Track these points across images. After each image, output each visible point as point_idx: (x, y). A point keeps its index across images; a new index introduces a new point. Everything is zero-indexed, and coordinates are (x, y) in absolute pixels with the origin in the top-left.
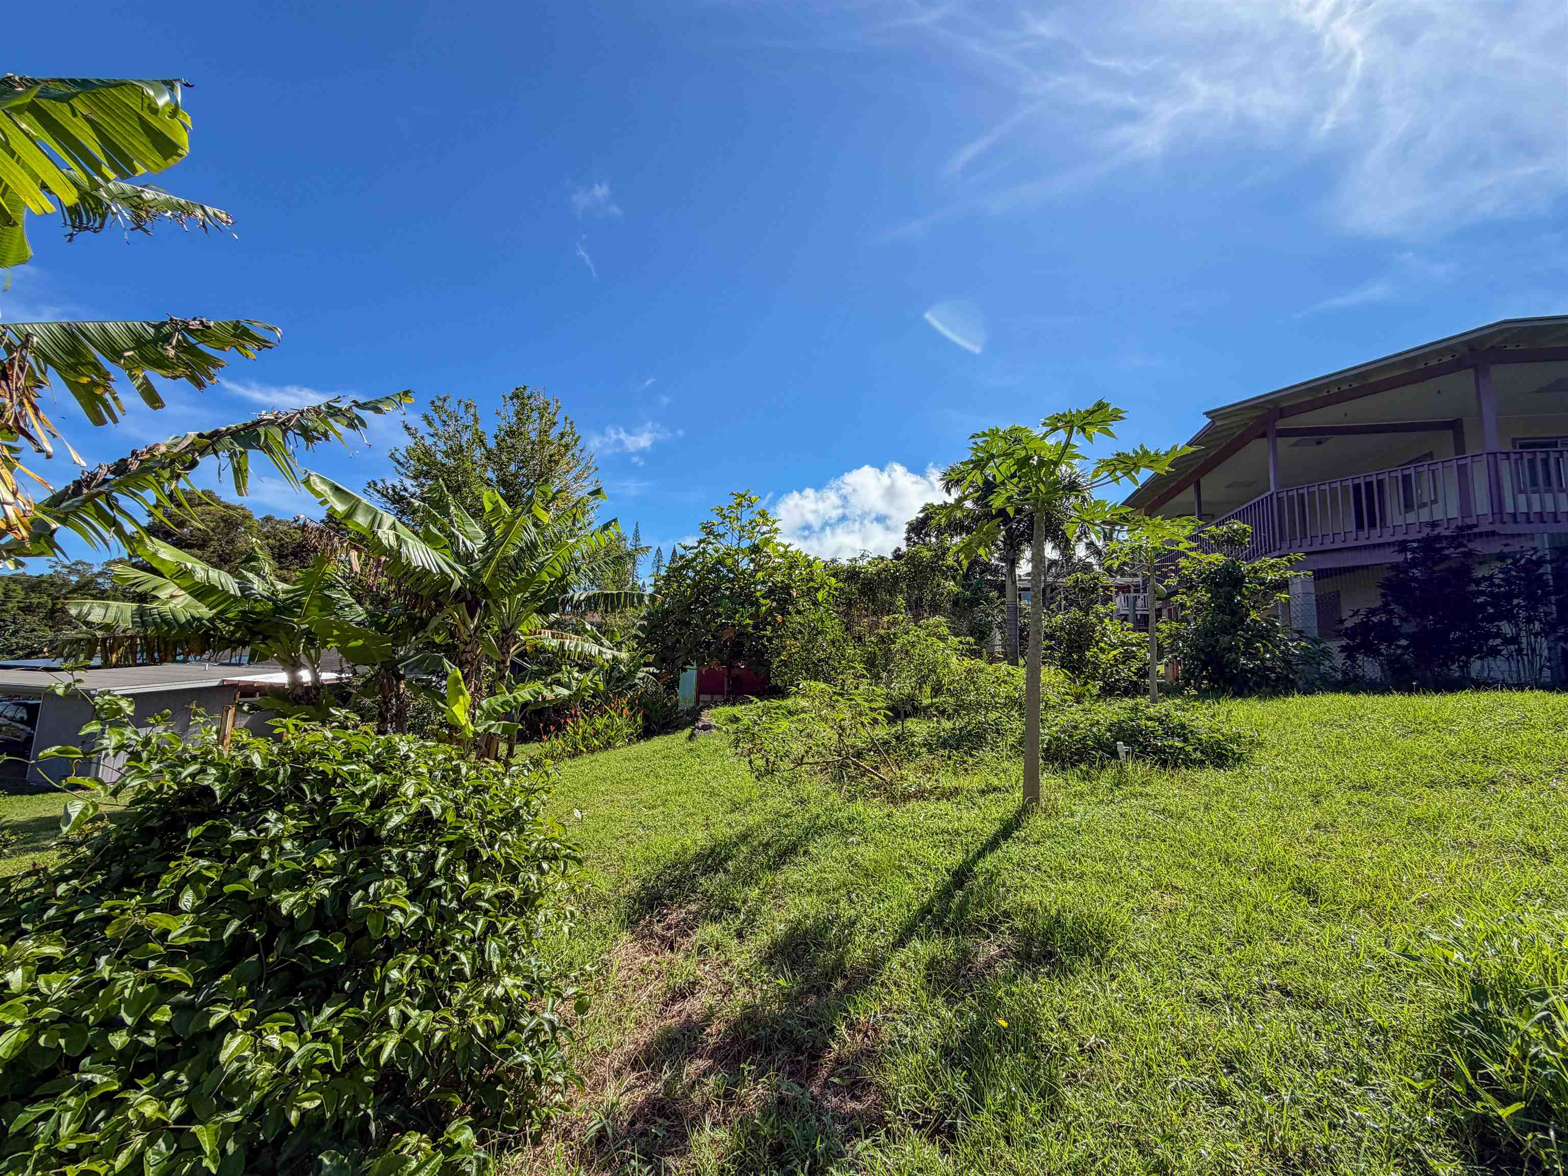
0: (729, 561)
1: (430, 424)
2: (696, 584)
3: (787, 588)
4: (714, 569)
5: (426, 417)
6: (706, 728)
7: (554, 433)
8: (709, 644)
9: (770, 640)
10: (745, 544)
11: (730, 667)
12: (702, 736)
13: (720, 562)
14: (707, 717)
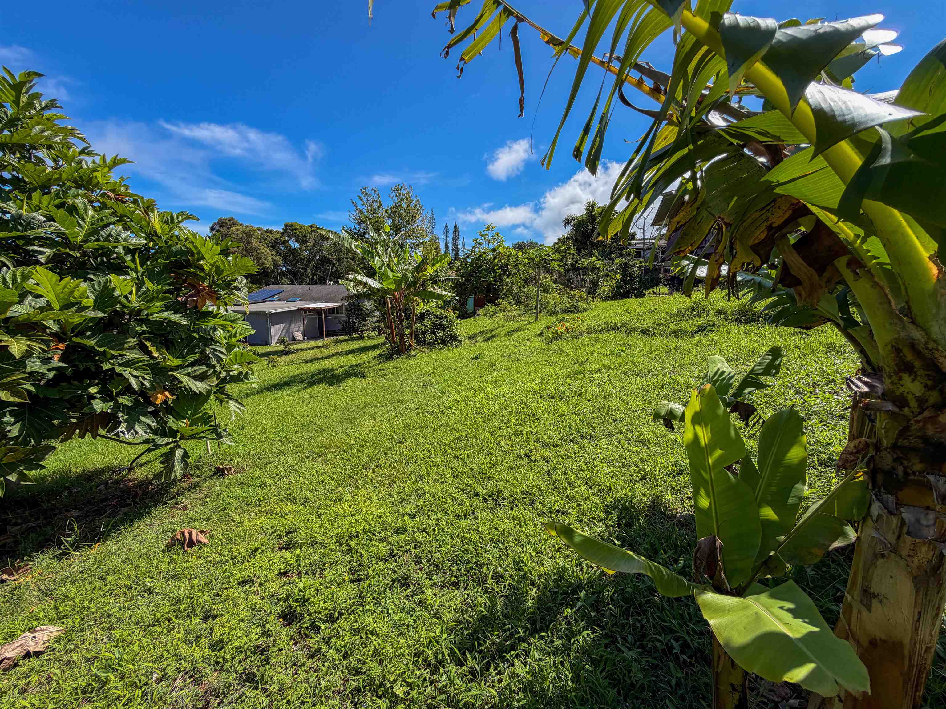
0: (484, 256)
1: (362, 200)
2: (472, 265)
3: (507, 265)
4: (479, 259)
5: (360, 198)
6: (478, 315)
7: (412, 205)
8: (478, 288)
9: (498, 287)
10: (491, 247)
11: (487, 296)
12: (477, 317)
13: (481, 256)
14: (478, 313)
